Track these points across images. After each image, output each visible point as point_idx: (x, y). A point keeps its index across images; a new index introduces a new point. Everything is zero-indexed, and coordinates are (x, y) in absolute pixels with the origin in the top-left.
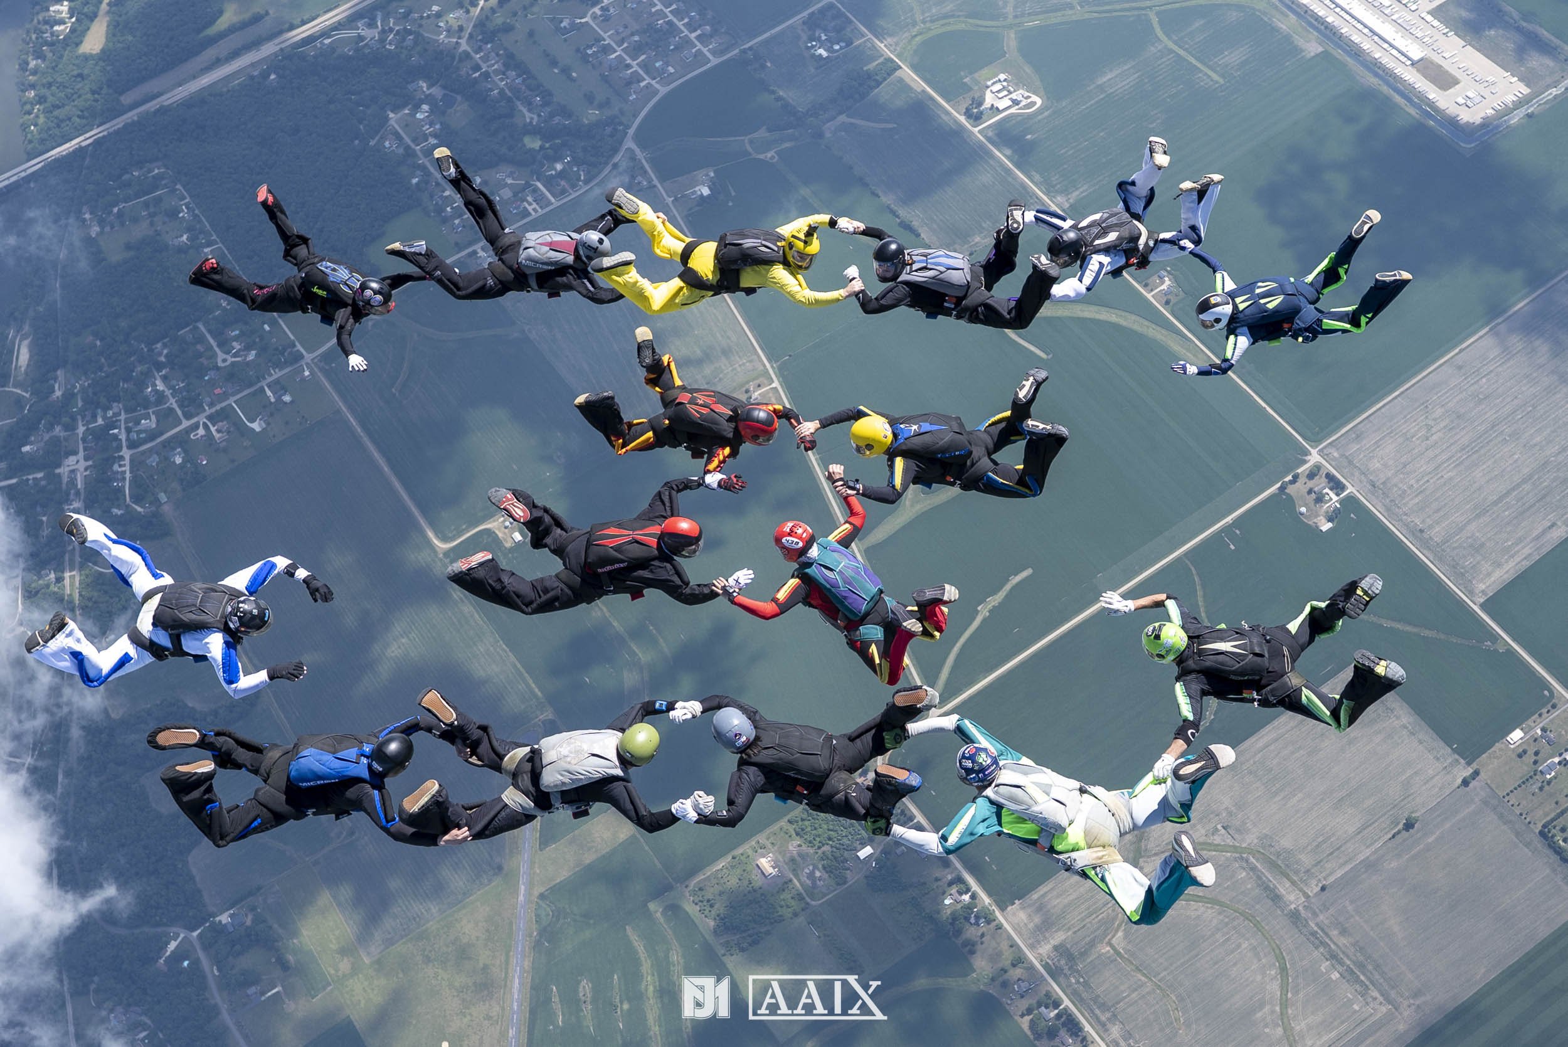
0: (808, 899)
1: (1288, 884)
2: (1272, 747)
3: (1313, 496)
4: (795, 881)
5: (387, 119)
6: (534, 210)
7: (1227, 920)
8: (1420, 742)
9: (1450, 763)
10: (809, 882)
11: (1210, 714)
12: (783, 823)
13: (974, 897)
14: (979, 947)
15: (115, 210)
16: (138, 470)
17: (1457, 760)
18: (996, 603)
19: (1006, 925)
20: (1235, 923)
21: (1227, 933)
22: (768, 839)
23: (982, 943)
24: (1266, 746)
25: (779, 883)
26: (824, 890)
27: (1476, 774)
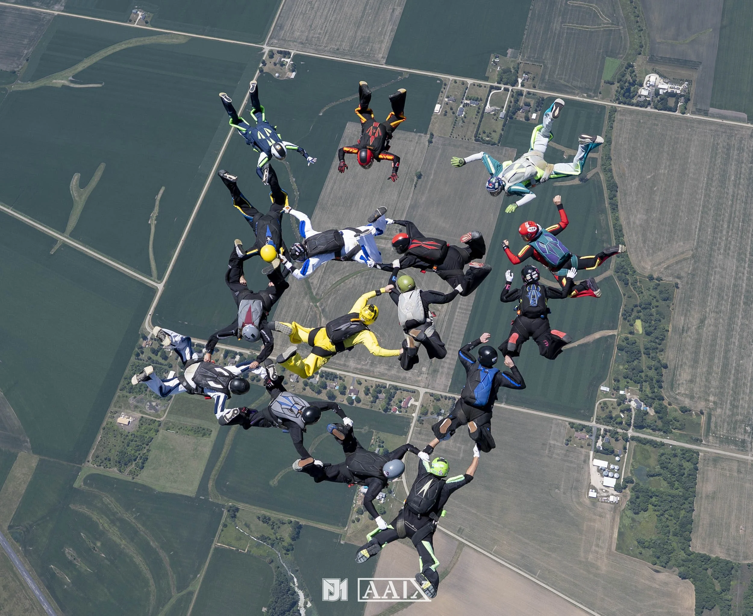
0: (158, 419)
1: (383, 241)
2: (335, 187)
3: (278, 66)
4: (144, 416)
7: (367, 277)
8: (399, 139)
9: (418, 139)
10: (153, 411)
11: (296, 192)
12: (118, 393)
13: (241, 354)
17: (420, 136)
18: (157, 214)
20: (372, 275)
21: (371, 283)
22: (115, 407)
24: (332, 189)
25: (137, 423)
26: (163, 408)
27: (432, 135)
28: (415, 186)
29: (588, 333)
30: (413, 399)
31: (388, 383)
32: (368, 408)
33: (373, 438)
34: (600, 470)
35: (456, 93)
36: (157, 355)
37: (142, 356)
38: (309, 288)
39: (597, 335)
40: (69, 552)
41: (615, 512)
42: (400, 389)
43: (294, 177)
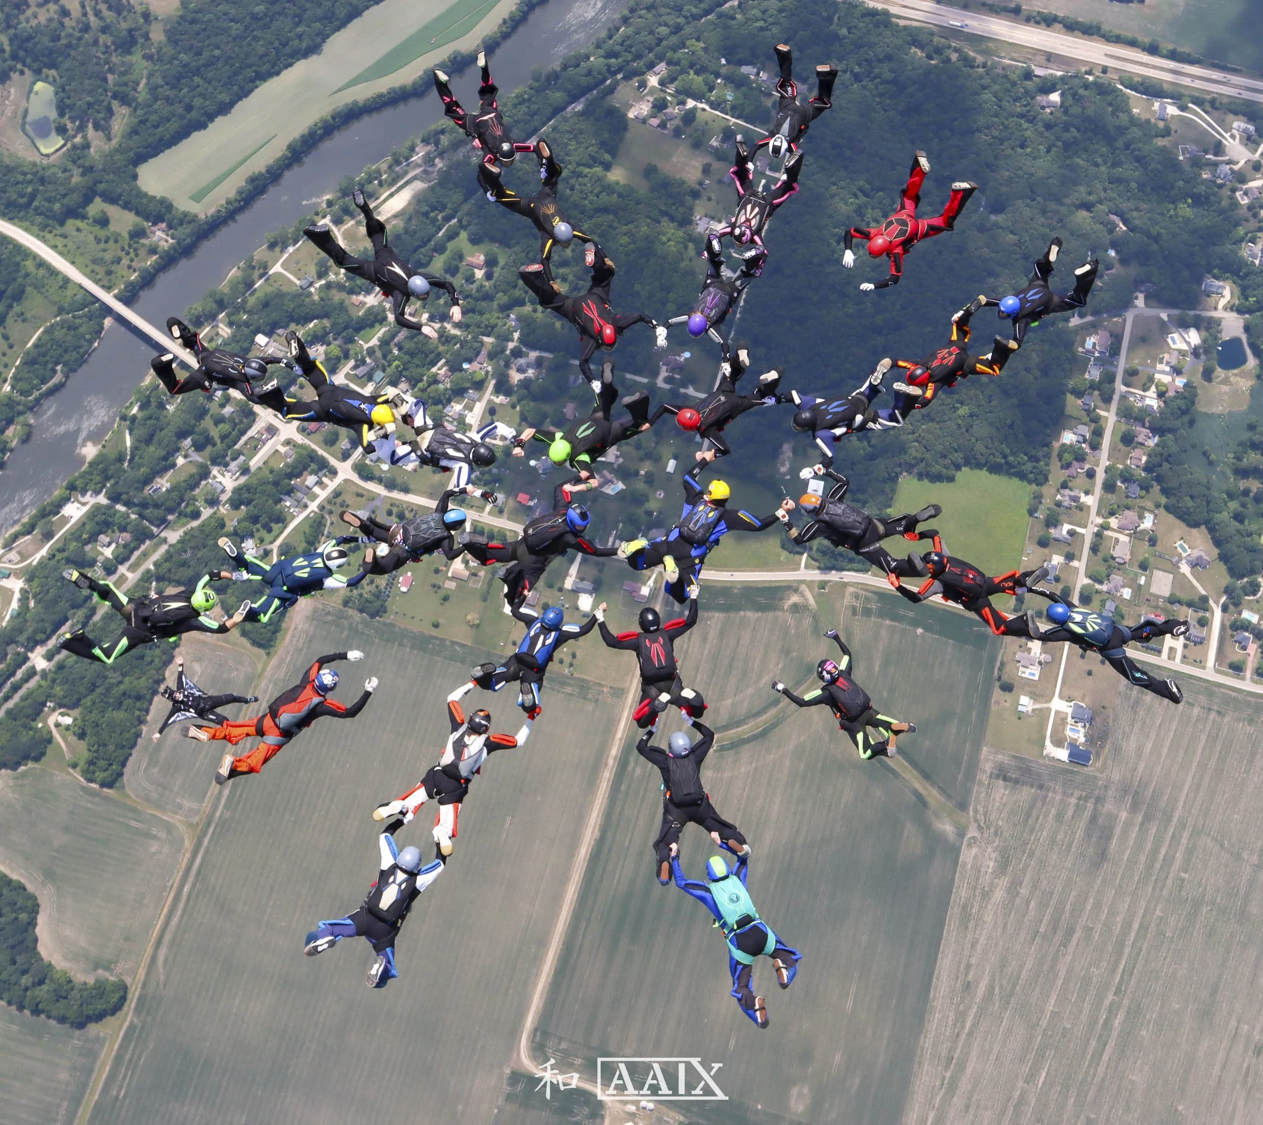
5: (1126, 304)
6: (1171, 649)
15: (691, 103)
16: (331, 513)
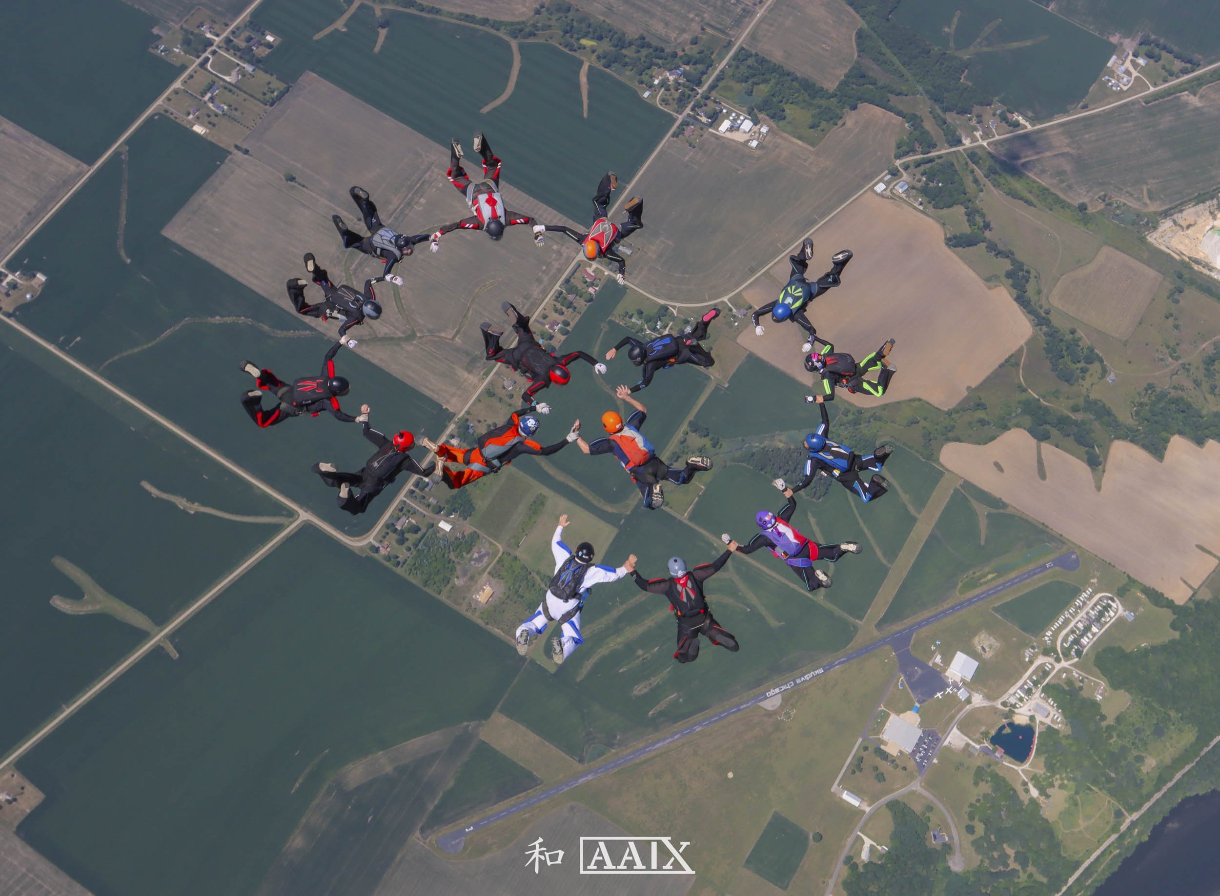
0: (500, 554)
2: (256, 274)
3: (12, 292)
4: (488, 570)
8: (221, 183)
9: (233, 163)
10: (486, 559)
12: (443, 598)
14: (490, 422)
17: (230, 160)
18: (184, 500)
19: (466, 409)
22: (460, 604)
23: (486, 421)
25: (494, 581)
26: (487, 545)
27: (237, 147)
28: (304, 186)
29: (578, 86)
30: (588, 269)
31: (557, 287)
32: (579, 316)
33: (617, 321)
34: (731, 129)
35: (187, 104)
36: (407, 539)
37: (401, 558)
38: (392, 339)
39: (583, 79)
40: (640, 690)
41: (777, 135)
42: (570, 277)
43: (213, 316)
